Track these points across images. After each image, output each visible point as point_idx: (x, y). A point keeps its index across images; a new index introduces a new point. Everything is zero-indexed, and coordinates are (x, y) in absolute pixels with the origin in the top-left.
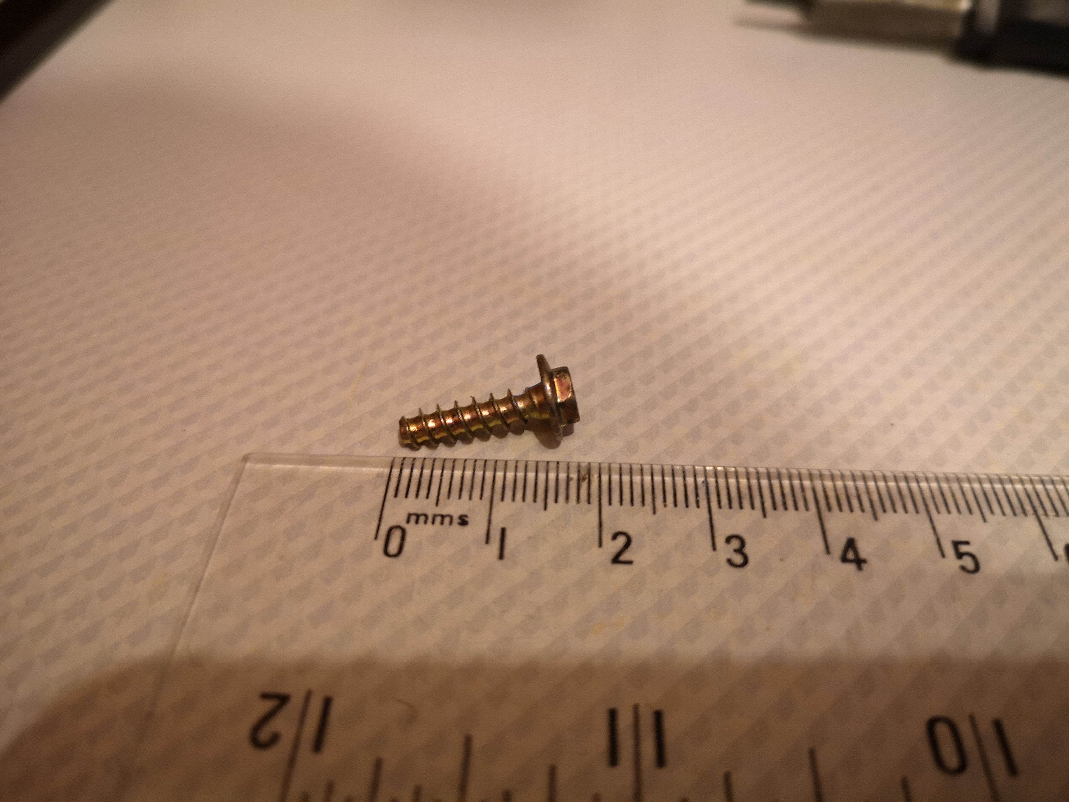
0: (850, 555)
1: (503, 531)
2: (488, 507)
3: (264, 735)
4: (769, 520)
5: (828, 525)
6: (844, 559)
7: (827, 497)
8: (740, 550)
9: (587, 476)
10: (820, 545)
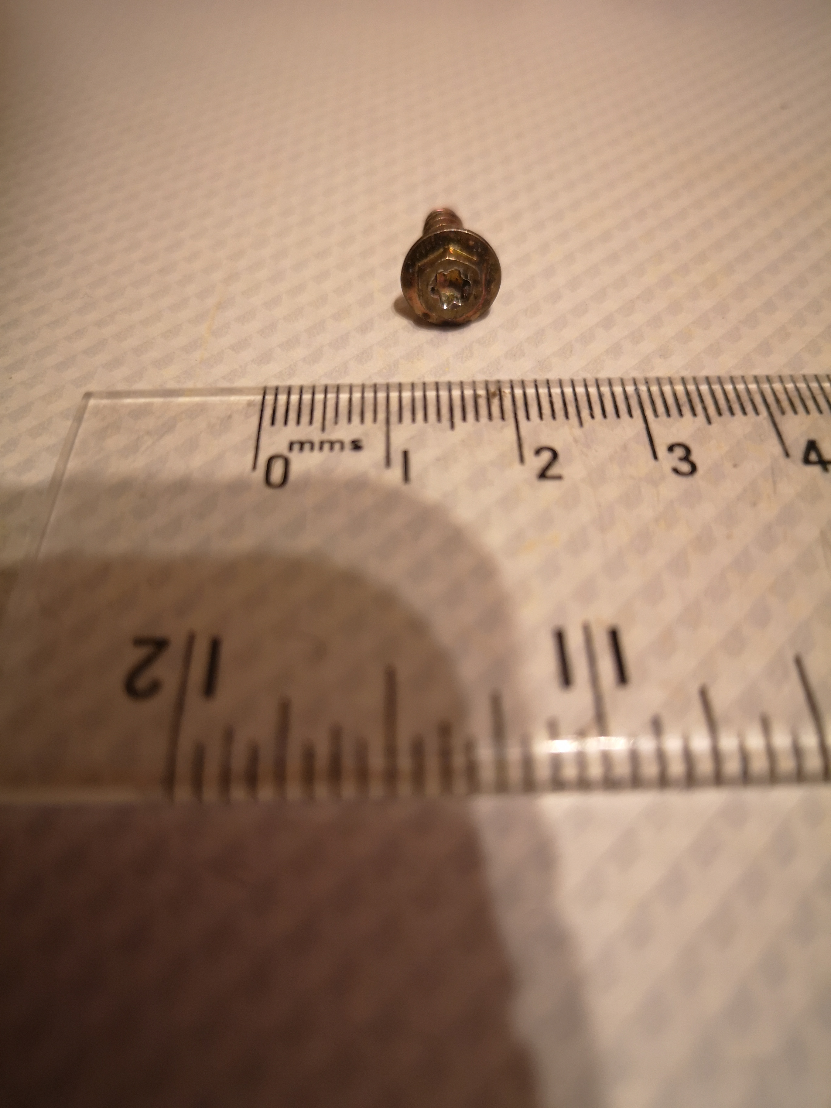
0: (813, 457)
1: (406, 455)
2: (384, 429)
3: (142, 683)
4: (715, 427)
5: (783, 428)
6: (807, 461)
7: (778, 401)
8: (687, 458)
9: (498, 392)
10: (777, 449)
